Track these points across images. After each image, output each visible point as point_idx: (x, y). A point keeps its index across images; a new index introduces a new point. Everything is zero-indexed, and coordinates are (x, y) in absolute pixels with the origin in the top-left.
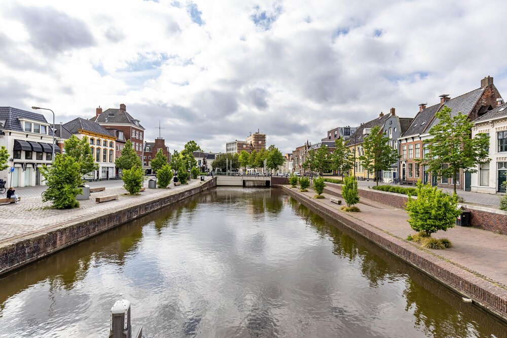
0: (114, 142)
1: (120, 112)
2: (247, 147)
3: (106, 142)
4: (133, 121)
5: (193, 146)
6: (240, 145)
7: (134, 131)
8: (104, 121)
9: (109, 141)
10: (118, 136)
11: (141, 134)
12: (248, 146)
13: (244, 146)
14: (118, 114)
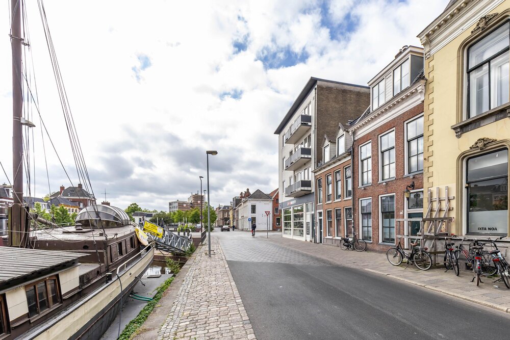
0: (78, 209)
1: (79, 189)
2: (186, 206)
3: (73, 210)
4: (88, 195)
5: (135, 207)
6: (181, 204)
7: (89, 201)
8: (67, 196)
9: (75, 209)
10: (79, 206)
11: (94, 202)
12: (188, 205)
13: (185, 205)
14: (77, 190)
